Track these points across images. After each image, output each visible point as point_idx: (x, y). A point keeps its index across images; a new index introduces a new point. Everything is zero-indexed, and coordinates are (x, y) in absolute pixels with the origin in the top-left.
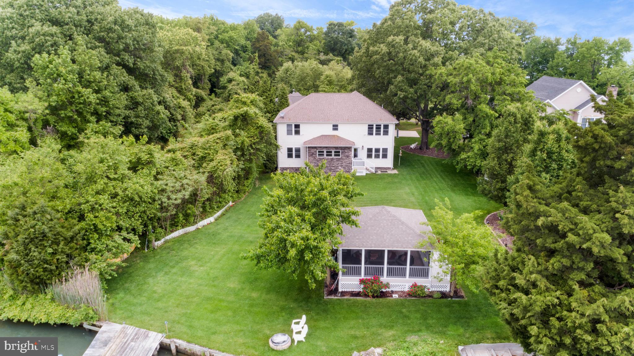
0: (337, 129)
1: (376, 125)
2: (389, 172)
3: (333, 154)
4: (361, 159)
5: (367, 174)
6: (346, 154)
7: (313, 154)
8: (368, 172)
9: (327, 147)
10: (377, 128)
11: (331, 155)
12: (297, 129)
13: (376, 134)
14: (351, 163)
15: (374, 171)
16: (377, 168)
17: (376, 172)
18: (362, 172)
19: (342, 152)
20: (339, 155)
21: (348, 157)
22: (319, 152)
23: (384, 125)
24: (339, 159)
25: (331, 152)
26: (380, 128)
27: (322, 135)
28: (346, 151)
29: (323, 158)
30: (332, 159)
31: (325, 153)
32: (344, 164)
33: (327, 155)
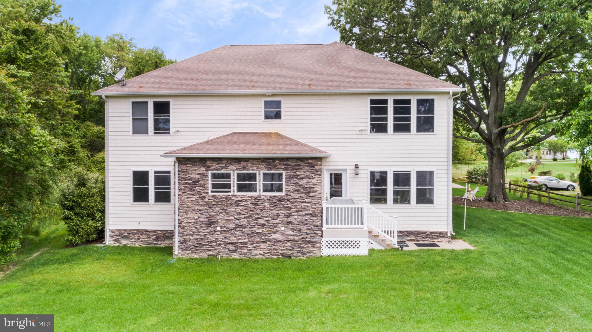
0: (278, 116)
1: (396, 102)
2: (444, 245)
3: (260, 182)
4: (352, 201)
5: (372, 251)
6: (303, 183)
7: (195, 183)
8: (376, 246)
9: (238, 160)
10: (396, 111)
11: (251, 188)
12: (162, 117)
13: (398, 129)
14: (317, 214)
15: (394, 241)
16: (403, 234)
17: (402, 244)
18: (356, 245)
19: (289, 178)
20: (280, 189)
21: (307, 192)
22: (214, 176)
23: (420, 102)
24: (281, 199)
25: (253, 177)
26: (408, 111)
27: (235, 133)
28: (302, 173)
29: (228, 199)
30: (257, 198)
31: (234, 181)
32: (296, 217)
33: (241, 188)
